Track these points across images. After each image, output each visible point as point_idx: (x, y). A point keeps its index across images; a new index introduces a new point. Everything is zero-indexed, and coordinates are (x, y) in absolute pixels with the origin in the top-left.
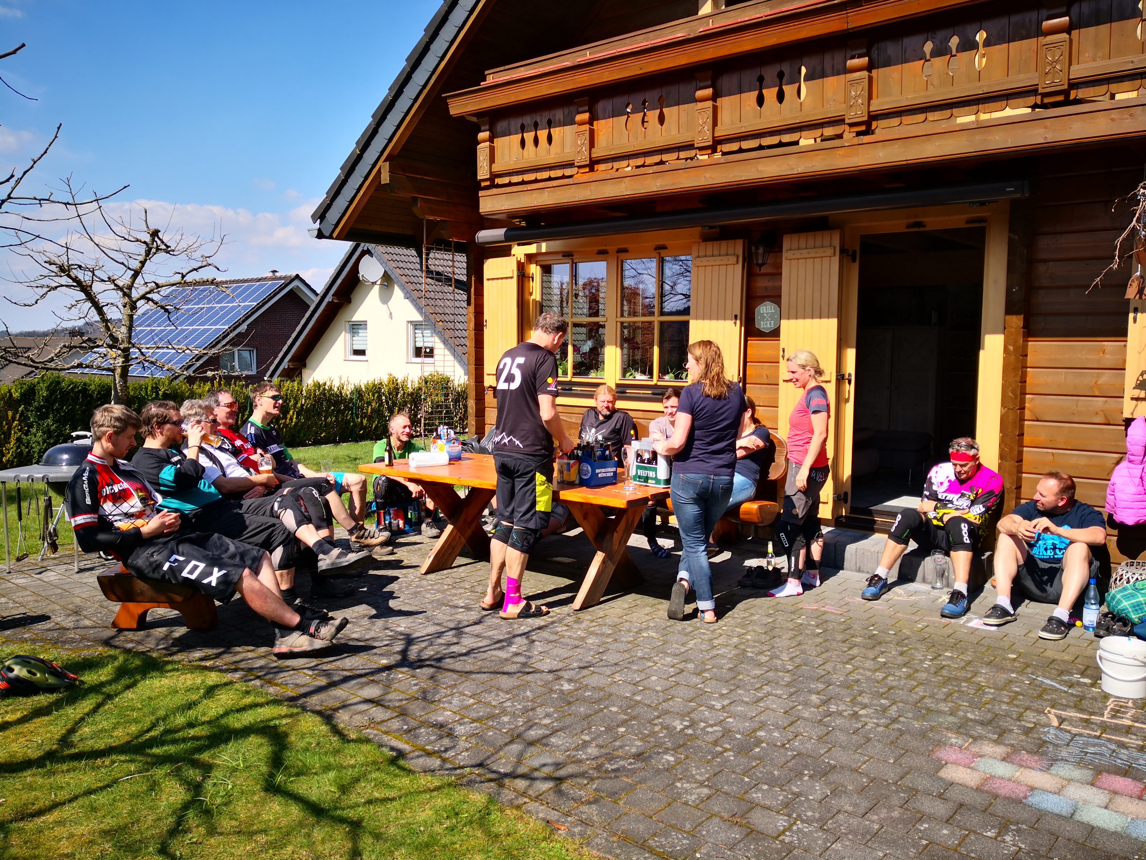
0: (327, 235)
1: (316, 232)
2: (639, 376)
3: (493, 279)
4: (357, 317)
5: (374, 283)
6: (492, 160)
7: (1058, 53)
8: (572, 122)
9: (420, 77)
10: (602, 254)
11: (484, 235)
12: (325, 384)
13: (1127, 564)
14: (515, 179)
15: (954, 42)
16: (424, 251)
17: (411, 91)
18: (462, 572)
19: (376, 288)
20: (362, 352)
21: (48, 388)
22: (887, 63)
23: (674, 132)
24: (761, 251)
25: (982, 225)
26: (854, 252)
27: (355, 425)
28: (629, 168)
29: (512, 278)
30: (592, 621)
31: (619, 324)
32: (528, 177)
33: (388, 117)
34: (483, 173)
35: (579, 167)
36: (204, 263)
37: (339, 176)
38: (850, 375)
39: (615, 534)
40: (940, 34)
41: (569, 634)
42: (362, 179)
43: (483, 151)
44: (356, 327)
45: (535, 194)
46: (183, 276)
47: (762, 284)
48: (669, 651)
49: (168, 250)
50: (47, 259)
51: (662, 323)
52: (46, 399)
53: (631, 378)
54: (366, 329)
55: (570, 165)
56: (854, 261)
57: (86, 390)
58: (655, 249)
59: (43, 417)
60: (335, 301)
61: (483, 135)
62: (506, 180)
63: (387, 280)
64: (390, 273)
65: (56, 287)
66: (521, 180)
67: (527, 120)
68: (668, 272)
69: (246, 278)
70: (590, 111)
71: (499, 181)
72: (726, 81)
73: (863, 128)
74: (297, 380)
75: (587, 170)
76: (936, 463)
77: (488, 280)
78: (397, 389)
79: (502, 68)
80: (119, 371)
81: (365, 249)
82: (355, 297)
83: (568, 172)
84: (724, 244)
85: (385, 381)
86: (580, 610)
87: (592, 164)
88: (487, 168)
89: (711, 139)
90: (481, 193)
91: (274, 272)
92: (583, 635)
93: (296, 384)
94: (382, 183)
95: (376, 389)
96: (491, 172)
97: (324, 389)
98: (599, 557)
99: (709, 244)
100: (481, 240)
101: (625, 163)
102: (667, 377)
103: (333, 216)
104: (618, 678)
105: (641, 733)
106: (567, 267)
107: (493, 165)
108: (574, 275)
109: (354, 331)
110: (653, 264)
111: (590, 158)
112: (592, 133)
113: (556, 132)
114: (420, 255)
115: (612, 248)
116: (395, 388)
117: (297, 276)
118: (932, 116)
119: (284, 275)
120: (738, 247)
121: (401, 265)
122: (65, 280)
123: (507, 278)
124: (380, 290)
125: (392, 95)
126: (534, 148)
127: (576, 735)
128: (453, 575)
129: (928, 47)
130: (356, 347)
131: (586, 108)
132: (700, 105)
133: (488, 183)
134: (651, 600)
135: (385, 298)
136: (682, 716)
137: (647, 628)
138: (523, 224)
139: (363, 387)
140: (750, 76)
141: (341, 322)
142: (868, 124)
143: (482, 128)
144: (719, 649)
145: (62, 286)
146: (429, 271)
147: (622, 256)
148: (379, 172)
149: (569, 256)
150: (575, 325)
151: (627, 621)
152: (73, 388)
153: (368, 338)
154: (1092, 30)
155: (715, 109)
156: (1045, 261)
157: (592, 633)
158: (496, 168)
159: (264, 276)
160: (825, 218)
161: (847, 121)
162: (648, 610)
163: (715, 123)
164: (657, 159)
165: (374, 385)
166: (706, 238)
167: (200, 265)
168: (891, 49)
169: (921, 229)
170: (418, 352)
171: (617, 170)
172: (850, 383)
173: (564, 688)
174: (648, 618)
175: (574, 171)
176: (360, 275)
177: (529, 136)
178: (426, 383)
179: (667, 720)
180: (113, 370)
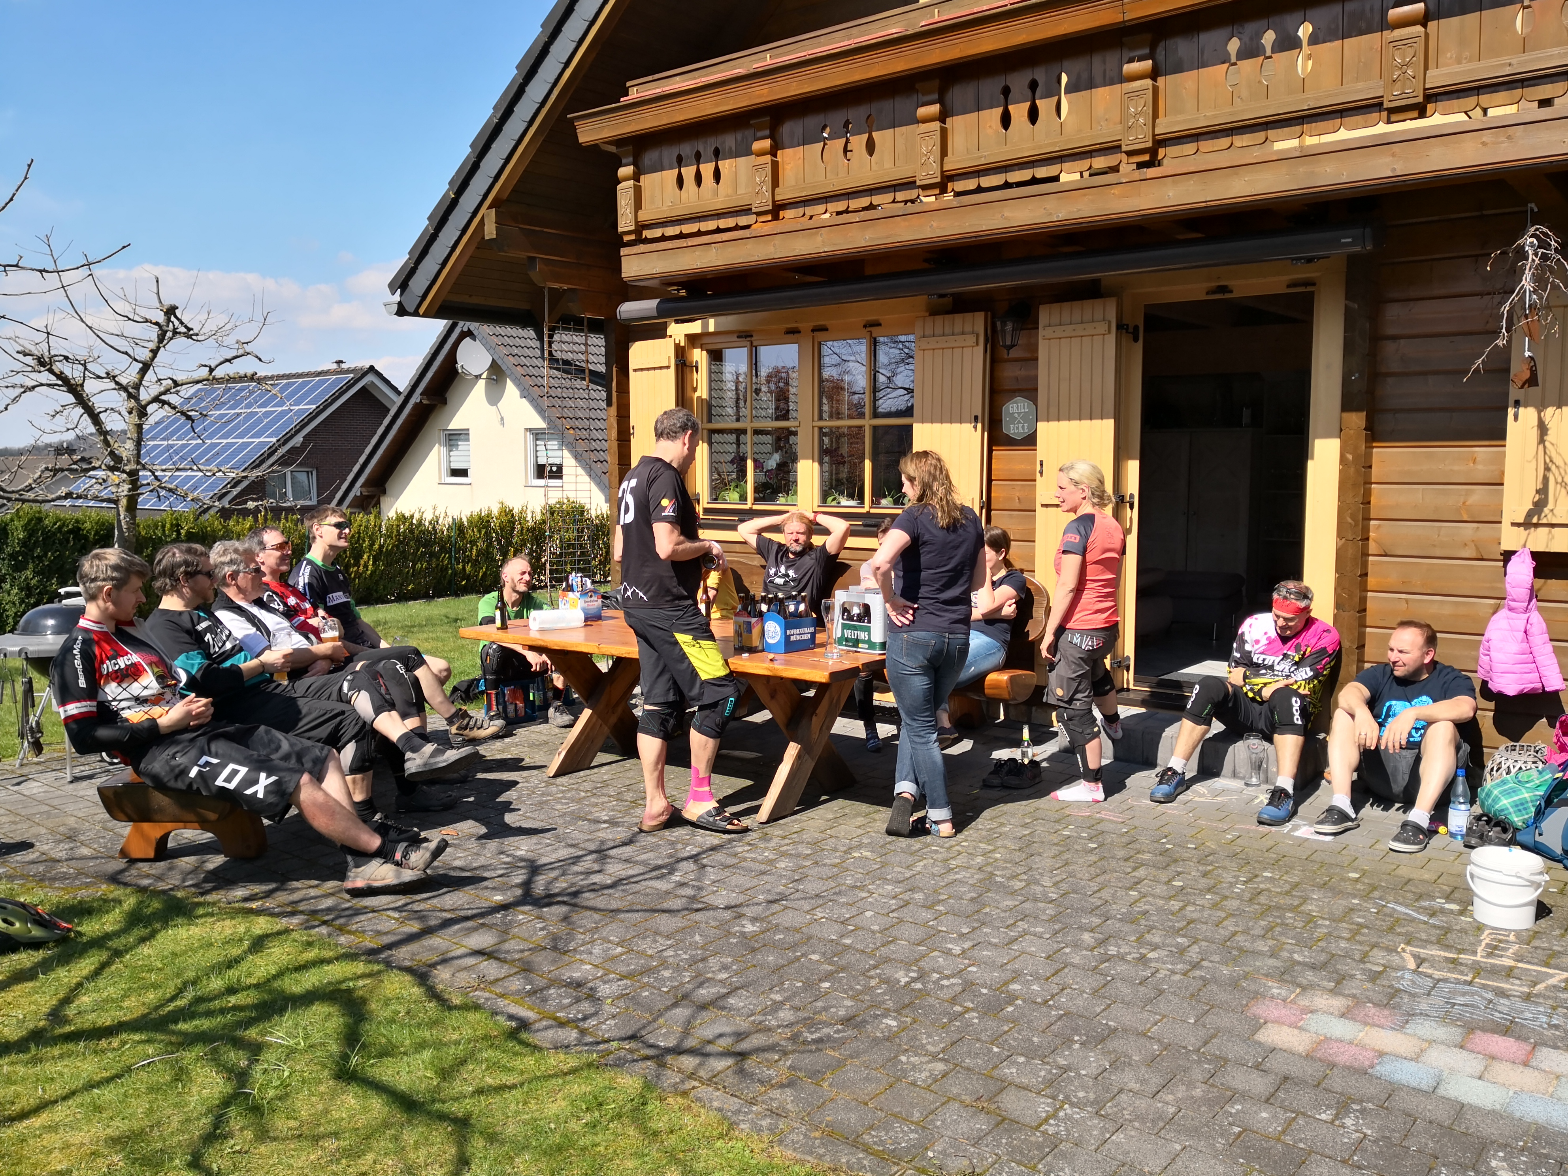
0: (411, 310)
1: (395, 307)
2: (844, 502)
3: (642, 370)
4: (455, 424)
5: (478, 377)
6: (638, 205)
7: (1410, 52)
8: (748, 152)
9: (536, 91)
10: (792, 333)
11: (629, 309)
12: (412, 517)
13: (1507, 748)
14: (671, 231)
15: (1269, 38)
16: (546, 331)
17: (524, 110)
18: (605, 774)
19: (481, 384)
20: (463, 473)
21: (25, 527)
22: (1178, 69)
23: (888, 164)
24: (1009, 327)
25: (1310, 289)
26: (1136, 328)
27: (455, 573)
28: (827, 215)
29: (668, 367)
30: (784, 838)
31: (816, 429)
32: (687, 228)
33: (494, 146)
34: (625, 223)
35: (759, 214)
36: (241, 352)
37: (426, 229)
38: (1132, 496)
39: (814, 718)
40: (1250, 28)
41: (753, 855)
42: (458, 233)
43: (624, 193)
44: (454, 438)
45: (698, 252)
46: (211, 370)
47: (1010, 373)
48: (889, 877)
49: (189, 334)
50: (20, 349)
51: (875, 428)
52: (24, 543)
53: (834, 503)
54: (468, 440)
55: (746, 211)
56: (1136, 340)
57: (79, 529)
58: (865, 326)
59: (19, 567)
60: (425, 402)
61: (625, 171)
62: (657, 233)
63: (497, 374)
64: (499, 362)
65: (34, 387)
66: (678, 232)
67: (686, 149)
68: (882, 358)
69: (300, 371)
70: (772, 137)
71: (647, 234)
72: (958, 94)
73: (1146, 157)
74: (374, 511)
75: (769, 217)
76: (1250, 612)
77: (635, 370)
78: (512, 523)
79: (650, 78)
80: (124, 502)
81: (465, 329)
82: (451, 396)
83: (743, 221)
84: (958, 317)
85: (495, 512)
86: (767, 822)
87: (776, 210)
88: (631, 216)
89: (938, 174)
90: (624, 251)
91: (339, 362)
92: (772, 857)
93: (372, 517)
94: (487, 238)
95: (482, 522)
96: (636, 222)
97: (412, 524)
98: (792, 750)
99: (939, 319)
100: (624, 316)
101: (821, 208)
102: (884, 502)
103: (419, 284)
104: (820, 915)
105: (852, 989)
106: (743, 352)
107: (640, 212)
108: (754, 363)
109: (452, 443)
110: (862, 348)
111: (774, 201)
112: (775, 166)
113: (725, 165)
114: (540, 338)
115: (805, 326)
116: (510, 520)
117: (372, 368)
118: (1240, 140)
119: (353, 366)
120: (978, 322)
121: (516, 351)
122: (45, 377)
123: (661, 368)
124: (487, 385)
125: (499, 116)
126: (696, 188)
127: (763, 993)
128: (593, 778)
129: (1234, 45)
130: (455, 466)
131: (767, 132)
132: (923, 127)
133: (633, 237)
134: (864, 807)
135: (494, 396)
136: (907, 965)
137: (860, 846)
138: (683, 293)
139: (465, 520)
140: (992, 86)
141: (433, 430)
142: (1153, 151)
143: (624, 161)
144: (956, 873)
145: (42, 385)
146: (553, 360)
147: (819, 335)
148: (482, 222)
149: (746, 337)
150: (757, 432)
151: (831, 837)
152: (60, 528)
153: (471, 453)
154: (1455, 21)
155: (944, 133)
156: (1395, 338)
157: (784, 854)
158: (643, 216)
159: (325, 369)
160: (1096, 282)
161: (1124, 148)
162: (860, 820)
163: (944, 153)
164: (864, 201)
165: (480, 518)
166: (934, 312)
167: (234, 353)
168: (1183, 47)
169: (1227, 296)
170: (541, 471)
171: (811, 217)
172: (1132, 507)
173: (746, 930)
174: (860, 831)
175: (750, 219)
176: (459, 366)
177: (689, 172)
178: (552, 513)
179: (887, 970)
180: (116, 502)
